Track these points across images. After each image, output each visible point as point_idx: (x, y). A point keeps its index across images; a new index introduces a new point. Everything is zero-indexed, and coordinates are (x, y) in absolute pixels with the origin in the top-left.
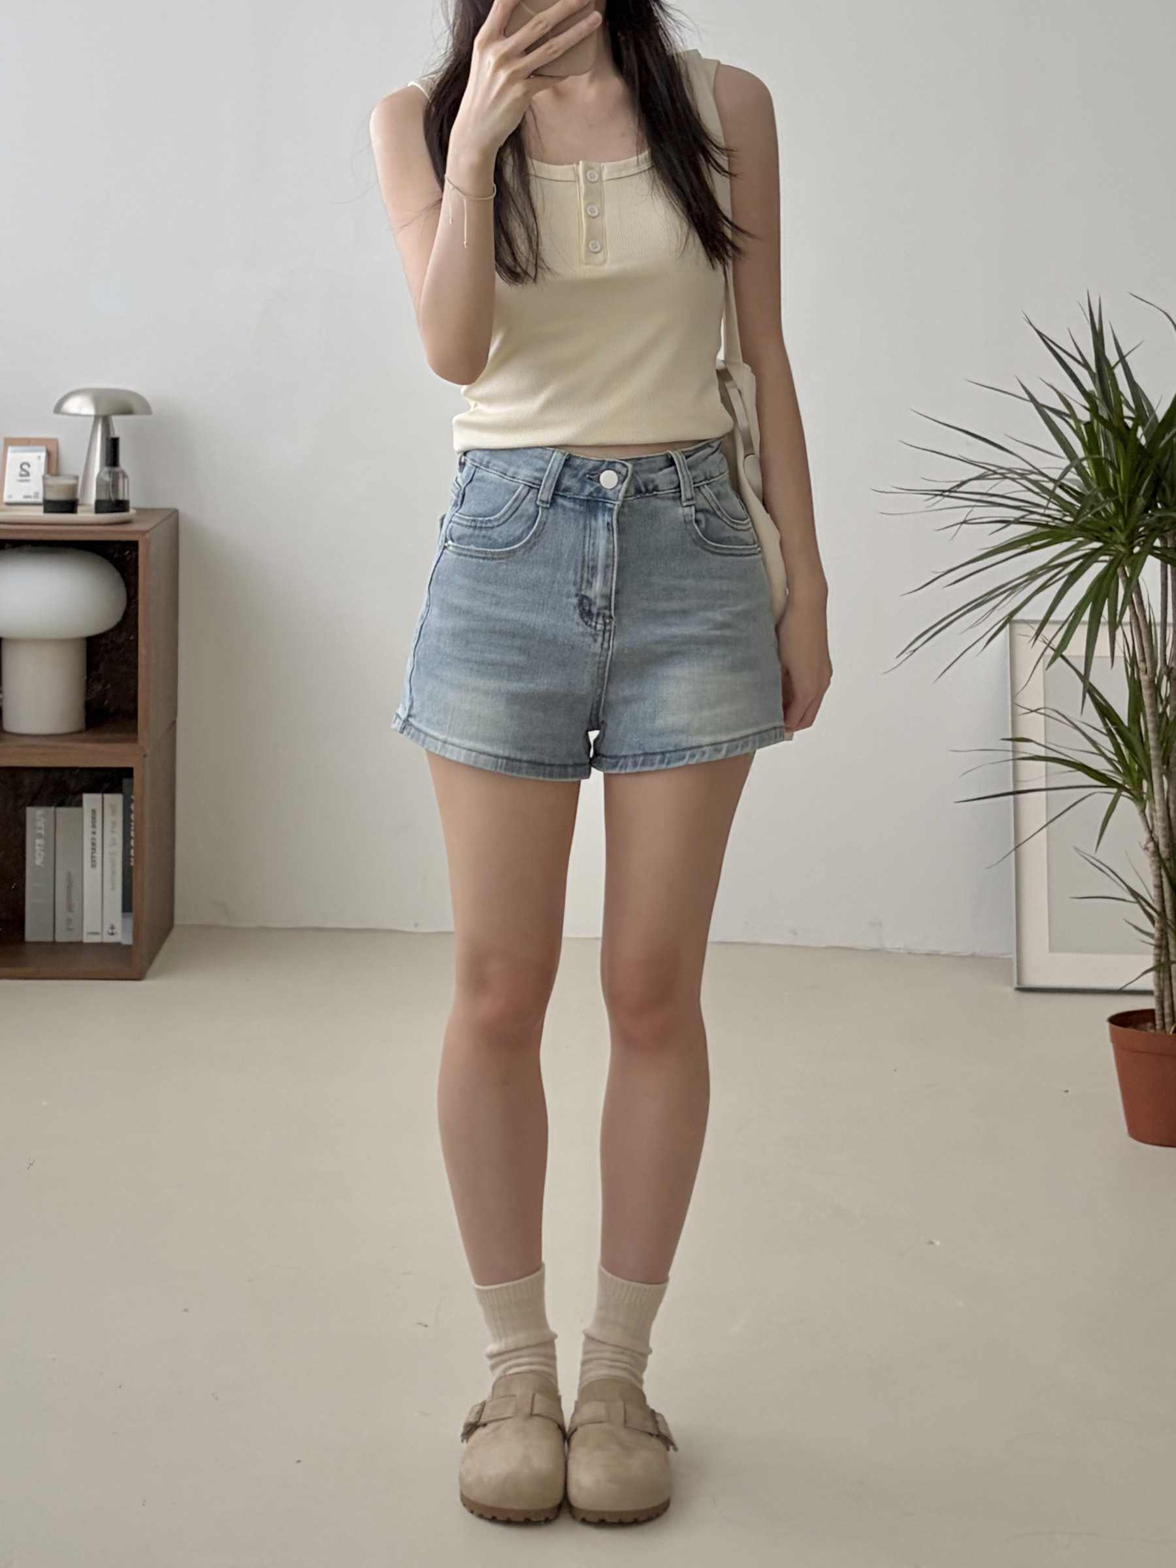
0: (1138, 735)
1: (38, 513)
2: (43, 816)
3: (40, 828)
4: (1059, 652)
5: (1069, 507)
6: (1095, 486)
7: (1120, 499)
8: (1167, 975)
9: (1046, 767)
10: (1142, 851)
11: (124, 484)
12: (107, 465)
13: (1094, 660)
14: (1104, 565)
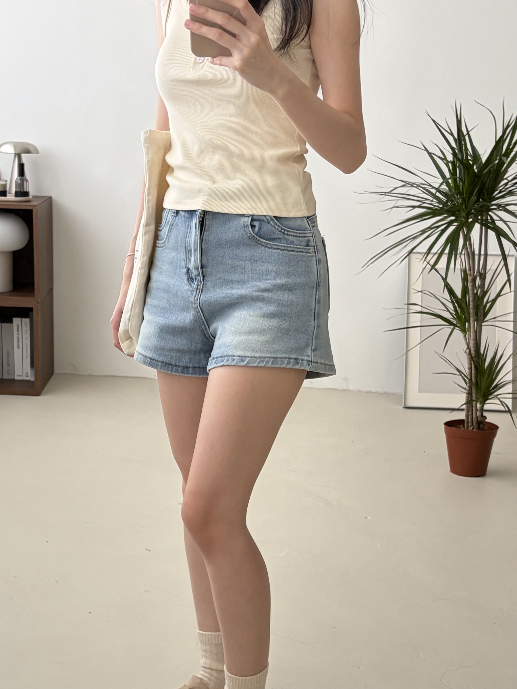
0: (465, 302)
4: (433, 267)
5: (441, 201)
6: (454, 191)
7: (465, 197)
9: (422, 316)
10: (464, 353)
11: (26, 184)
12: (19, 176)
14: (455, 227)
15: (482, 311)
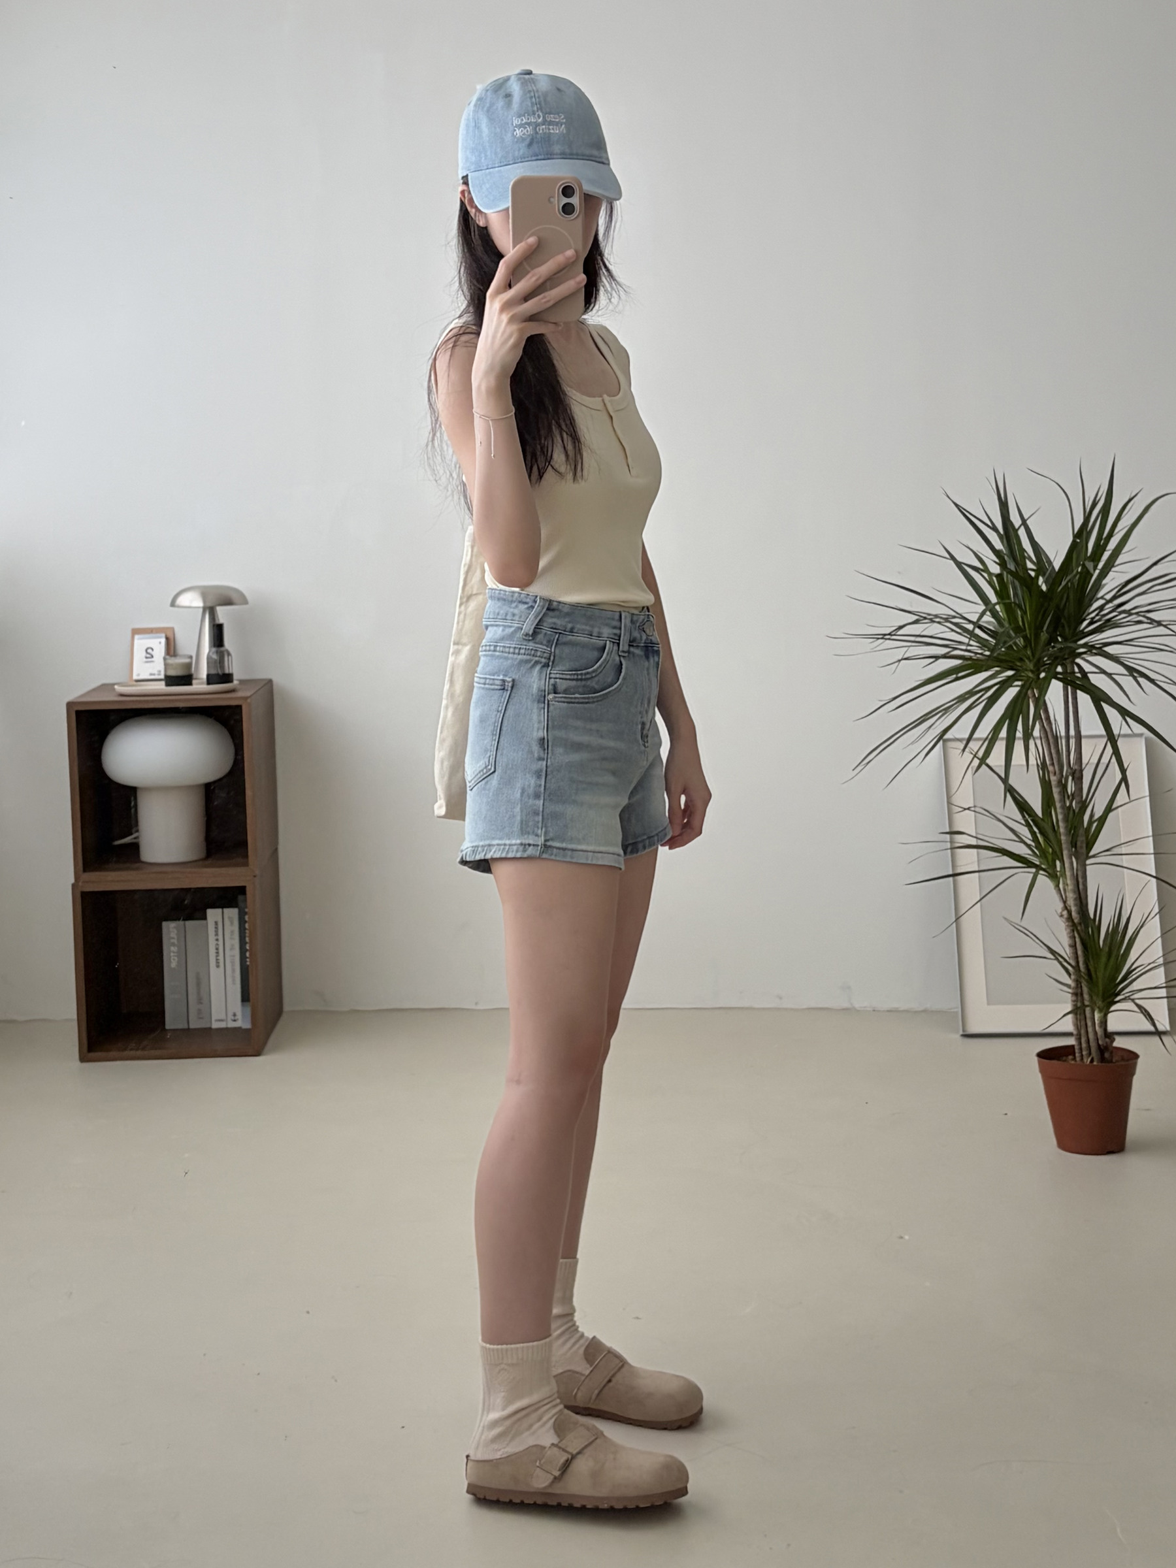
0: (1050, 824)
1: (161, 687)
2: (175, 927)
3: (173, 938)
4: (983, 761)
5: (985, 643)
6: (1007, 625)
7: (1029, 636)
8: (1082, 1017)
9: (978, 854)
10: (1058, 918)
11: (228, 660)
12: (214, 646)
13: (1012, 768)
14: (1018, 689)
15: (1084, 838)
